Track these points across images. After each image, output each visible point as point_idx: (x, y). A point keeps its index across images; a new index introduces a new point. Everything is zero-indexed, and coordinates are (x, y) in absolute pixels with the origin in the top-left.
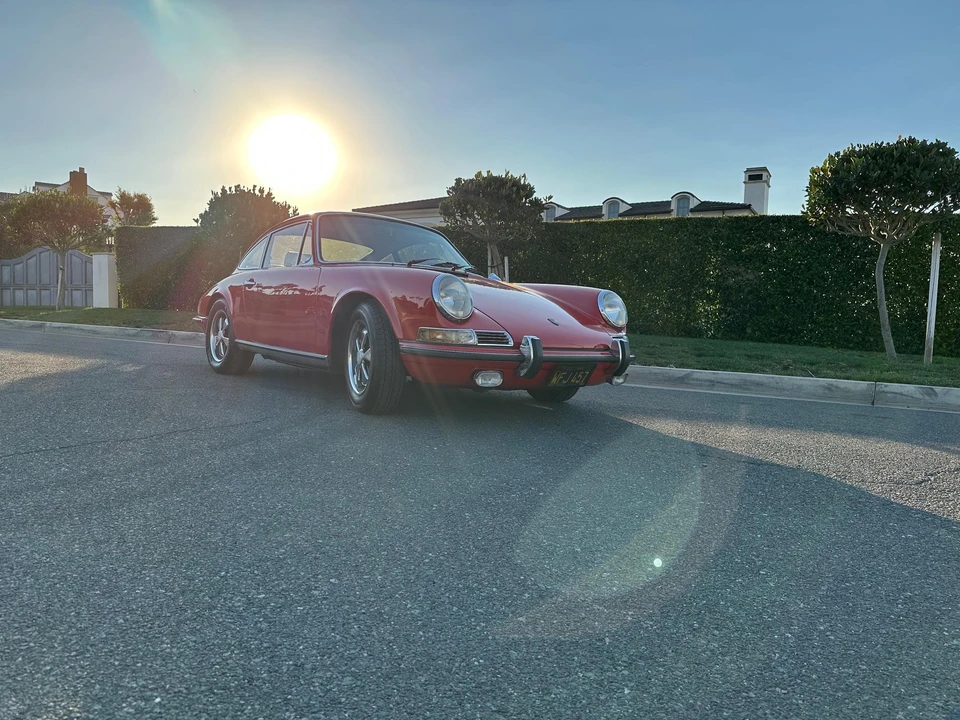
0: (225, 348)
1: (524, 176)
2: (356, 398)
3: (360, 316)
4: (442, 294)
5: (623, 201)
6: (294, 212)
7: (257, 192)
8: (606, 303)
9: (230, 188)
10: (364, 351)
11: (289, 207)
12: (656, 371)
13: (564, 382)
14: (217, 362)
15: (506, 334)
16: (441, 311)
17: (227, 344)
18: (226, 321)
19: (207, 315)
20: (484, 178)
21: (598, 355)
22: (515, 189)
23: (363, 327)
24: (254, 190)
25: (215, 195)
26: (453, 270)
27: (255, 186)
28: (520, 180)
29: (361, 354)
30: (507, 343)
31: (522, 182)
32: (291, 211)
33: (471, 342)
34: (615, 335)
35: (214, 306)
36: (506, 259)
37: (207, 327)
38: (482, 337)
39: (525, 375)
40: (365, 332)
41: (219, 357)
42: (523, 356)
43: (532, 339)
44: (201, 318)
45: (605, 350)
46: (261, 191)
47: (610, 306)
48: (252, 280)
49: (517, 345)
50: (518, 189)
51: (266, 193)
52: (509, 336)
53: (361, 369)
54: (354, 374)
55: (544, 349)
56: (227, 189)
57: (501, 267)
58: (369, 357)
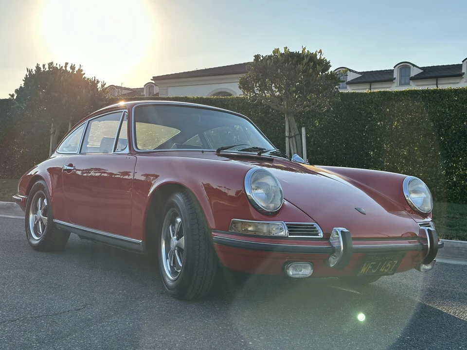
0: (43, 227)
1: (320, 52)
2: (170, 283)
3: (173, 205)
4: (253, 186)
5: (414, 65)
6: (103, 86)
7: (68, 69)
8: (410, 189)
9: (44, 66)
10: (178, 239)
11: (98, 82)
12: (459, 245)
13: (373, 271)
14: (36, 239)
15: (316, 225)
16: (252, 203)
17: (45, 222)
18: (45, 201)
19: (27, 194)
20: (282, 55)
21: (405, 244)
22: (312, 64)
23: (176, 215)
24: (66, 67)
25: (30, 71)
26: (259, 154)
27: (67, 64)
28: (316, 55)
29: (174, 240)
30: (317, 235)
31: (318, 57)
32: (99, 85)
33: (282, 234)
34: (422, 221)
35: (33, 186)
36: (303, 130)
37: (27, 206)
38: (292, 229)
39: (336, 266)
40: (179, 220)
41: (37, 235)
42: (332, 247)
43: (342, 232)
44: (20, 197)
45: (413, 238)
46: (73, 68)
47: (415, 192)
48: (71, 165)
49: (327, 236)
50: (315, 64)
51: (77, 69)
52: (318, 228)
53: (175, 256)
54: (167, 258)
55: (355, 239)
56: (41, 66)
57: (298, 137)
58: (183, 246)
